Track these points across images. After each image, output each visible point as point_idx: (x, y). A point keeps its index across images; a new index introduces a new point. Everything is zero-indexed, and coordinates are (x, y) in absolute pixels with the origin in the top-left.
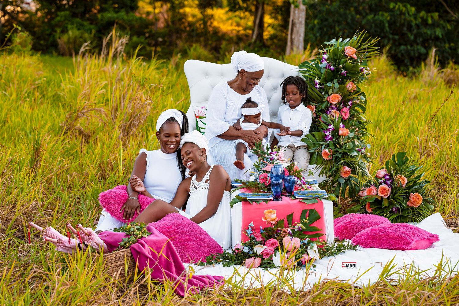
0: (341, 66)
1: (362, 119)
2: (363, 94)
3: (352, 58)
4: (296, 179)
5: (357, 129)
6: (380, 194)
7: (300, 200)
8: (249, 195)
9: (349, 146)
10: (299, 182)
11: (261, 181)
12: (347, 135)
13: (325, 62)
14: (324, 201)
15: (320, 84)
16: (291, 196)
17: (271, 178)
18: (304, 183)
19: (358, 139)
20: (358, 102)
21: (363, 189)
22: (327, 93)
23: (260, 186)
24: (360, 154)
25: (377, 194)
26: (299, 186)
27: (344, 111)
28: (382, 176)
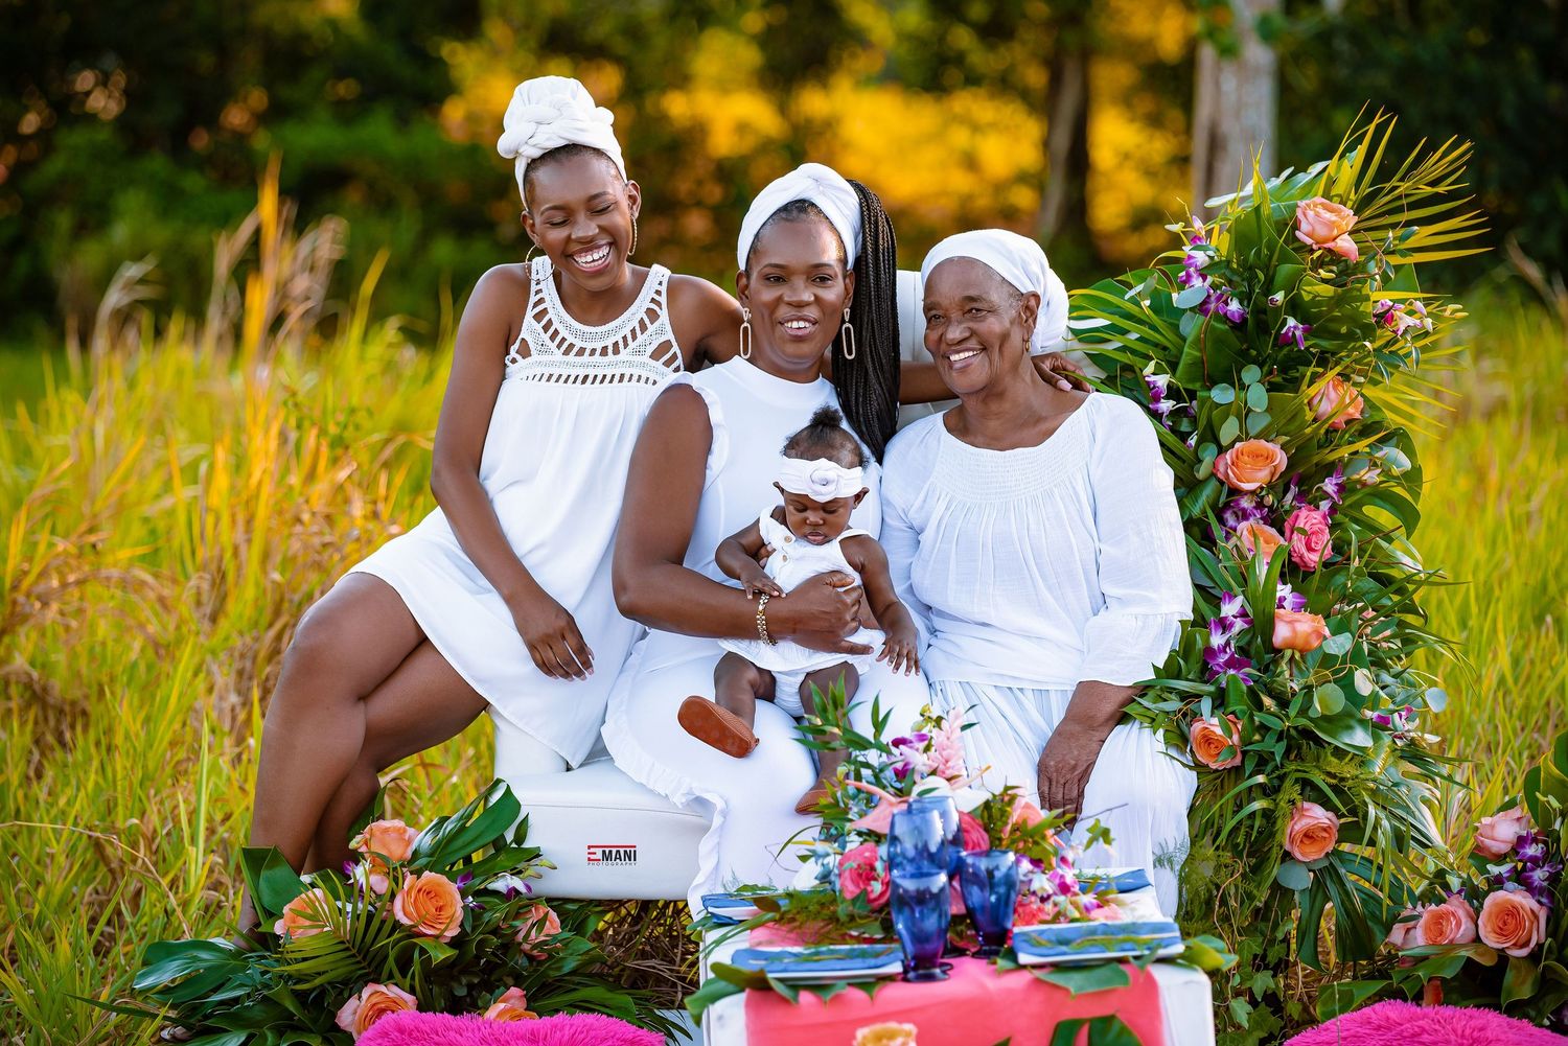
0: (1279, 297)
1: (1398, 564)
2: (1399, 437)
3: (1333, 257)
4: (1026, 865)
5: (1370, 614)
6: (1491, 941)
7: (1038, 974)
8: (785, 955)
9: (1327, 699)
10: (1042, 883)
11: (851, 887)
12: (1315, 644)
13: (1197, 282)
14: (1162, 974)
15: (1173, 393)
16: (996, 953)
17: (891, 864)
18: (1064, 888)
19: (1378, 663)
20: (1372, 476)
21: (1405, 913)
22: (1211, 435)
23: (842, 910)
24: (1387, 740)
25: (1477, 939)
26: (1044, 900)
27: (1301, 524)
28: (1504, 848)
